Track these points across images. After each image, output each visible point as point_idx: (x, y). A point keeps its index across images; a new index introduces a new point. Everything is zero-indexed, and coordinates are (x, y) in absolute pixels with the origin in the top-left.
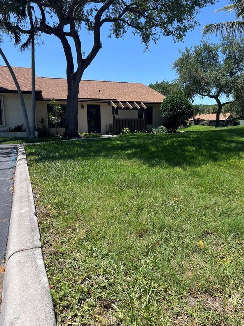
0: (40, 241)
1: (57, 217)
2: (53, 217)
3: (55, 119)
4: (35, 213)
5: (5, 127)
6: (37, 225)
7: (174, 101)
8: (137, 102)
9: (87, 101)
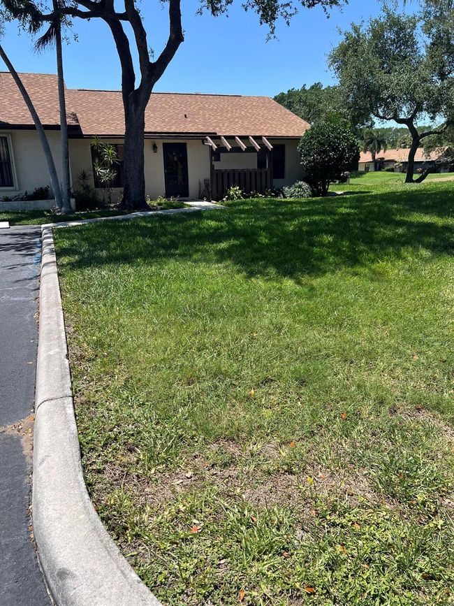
0: (72, 389)
1: (93, 360)
2: (89, 360)
3: (104, 173)
4: (67, 356)
5: (20, 190)
6: (68, 370)
7: (324, 136)
8: (255, 137)
9: (162, 138)
